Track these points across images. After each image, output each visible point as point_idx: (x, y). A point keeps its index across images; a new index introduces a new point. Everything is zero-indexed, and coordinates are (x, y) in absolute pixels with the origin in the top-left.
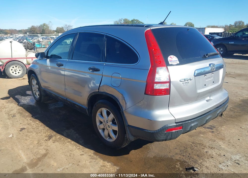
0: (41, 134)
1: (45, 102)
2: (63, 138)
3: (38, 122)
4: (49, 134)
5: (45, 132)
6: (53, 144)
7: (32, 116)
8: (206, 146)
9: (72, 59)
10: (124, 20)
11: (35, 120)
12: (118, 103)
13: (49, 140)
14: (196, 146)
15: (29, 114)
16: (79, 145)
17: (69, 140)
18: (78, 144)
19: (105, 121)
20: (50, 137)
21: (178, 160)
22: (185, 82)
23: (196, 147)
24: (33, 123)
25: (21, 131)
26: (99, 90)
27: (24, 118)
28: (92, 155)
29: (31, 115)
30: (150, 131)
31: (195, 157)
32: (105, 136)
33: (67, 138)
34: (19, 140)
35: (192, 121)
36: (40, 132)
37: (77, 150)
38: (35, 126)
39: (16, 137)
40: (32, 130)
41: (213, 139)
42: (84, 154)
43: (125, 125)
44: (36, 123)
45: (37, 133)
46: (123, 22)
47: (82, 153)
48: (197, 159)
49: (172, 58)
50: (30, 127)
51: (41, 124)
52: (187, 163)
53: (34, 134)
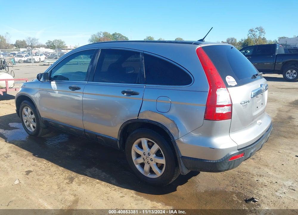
0: (57, 176)
1: (43, 136)
2: (89, 179)
3: (45, 161)
4: (67, 175)
5: (61, 174)
6: (79, 187)
7: (34, 155)
8: (254, 175)
9: (93, 81)
10: (104, 34)
11: (40, 159)
12: (167, 131)
13: (72, 183)
14: (244, 175)
15: (28, 152)
16: (113, 186)
17: (98, 180)
18: (111, 185)
19: (147, 154)
20: (71, 180)
21: (233, 193)
22: (244, 104)
23: (244, 177)
24: (39, 164)
25: (27, 174)
26: (138, 117)
27: (23, 157)
28: (135, 195)
29: (32, 154)
30: (212, 161)
31: (249, 187)
32: (145, 172)
33: (93, 179)
34: (31, 186)
35: (252, 146)
36: (55, 174)
37: (114, 192)
38: (43, 167)
39: (25, 183)
40: (42, 172)
41: (257, 166)
42: (124, 196)
43: (178, 157)
44: (43, 163)
45: (51, 176)
46: (103, 36)
47: (121, 195)
48: (251, 189)
49: (229, 79)
50: (37, 169)
51: (50, 164)
52: (243, 194)
53: (48, 177)
